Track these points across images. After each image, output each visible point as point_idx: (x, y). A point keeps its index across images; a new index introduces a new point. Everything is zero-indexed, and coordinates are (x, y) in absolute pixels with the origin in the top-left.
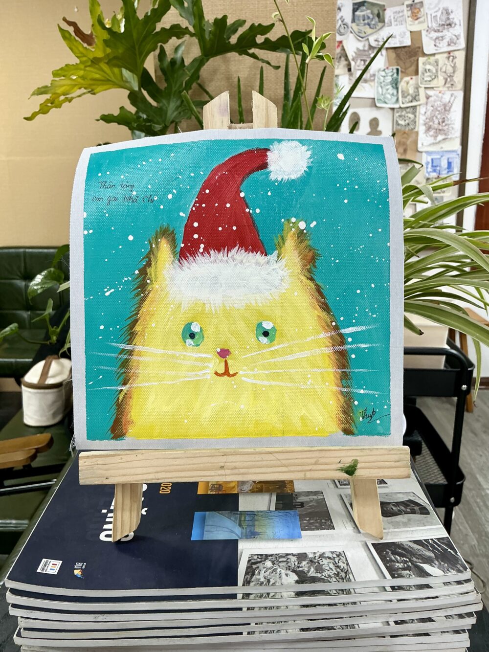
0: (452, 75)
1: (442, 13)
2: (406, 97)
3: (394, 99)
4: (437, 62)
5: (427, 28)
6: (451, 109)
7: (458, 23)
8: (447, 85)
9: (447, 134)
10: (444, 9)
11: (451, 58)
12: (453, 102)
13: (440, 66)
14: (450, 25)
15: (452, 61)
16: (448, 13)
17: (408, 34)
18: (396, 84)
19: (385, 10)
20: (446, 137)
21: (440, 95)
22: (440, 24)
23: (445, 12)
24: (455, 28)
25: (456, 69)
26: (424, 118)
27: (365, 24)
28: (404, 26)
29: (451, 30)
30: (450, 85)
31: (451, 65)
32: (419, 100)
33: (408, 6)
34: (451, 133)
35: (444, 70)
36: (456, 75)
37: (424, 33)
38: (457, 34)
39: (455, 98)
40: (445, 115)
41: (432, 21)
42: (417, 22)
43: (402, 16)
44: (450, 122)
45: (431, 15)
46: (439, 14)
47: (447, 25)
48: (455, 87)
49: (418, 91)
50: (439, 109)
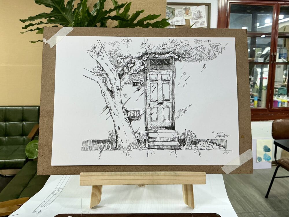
1: (197, 13)
5: (192, 18)
7: (204, 16)
10: (198, 11)
16: (200, 13)
17: (184, 20)
19: (175, 10)
22: (197, 17)
23: (198, 12)
24: (203, 18)
28: (183, 17)
29: (201, 19)
33: (184, 9)
37: (190, 20)
38: (203, 21)
41: (193, 15)
42: (187, 16)
43: (182, 13)
45: (193, 13)
47: (200, 17)
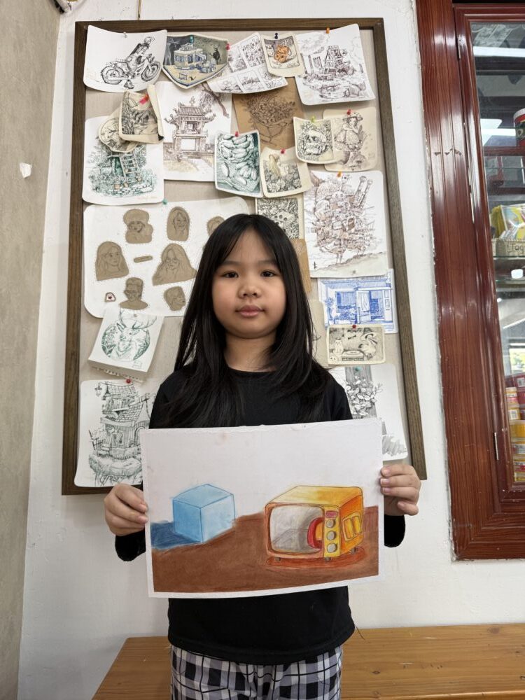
0: (357, 146)
1: (328, 54)
2: (274, 181)
3: (253, 185)
4: (327, 126)
5: (305, 75)
6: (363, 204)
7: (357, 68)
8: (349, 164)
9: (362, 248)
10: (330, 47)
11: (354, 120)
12: (365, 192)
13: (334, 133)
14: (343, 70)
15: (355, 125)
16: (338, 54)
18: (255, 161)
19: (228, 48)
20: (360, 253)
21: (339, 179)
22: (326, 70)
23: (332, 53)
24: (354, 75)
25: (364, 136)
26: (313, 219)
27: (192, 68)
29: (347, 78)
30: (354, 163)
31: (353, 131)
32: (301, 186)
33: (266, 41)
34: (369, 245)
35: (341, 138)
36: (364, 145)
37: (299, 82)
38: (358, 83)
39: (369, 184)
40: (354, 215)
41: (311, 65)
44: (364, 226)
46: (323, 55)
47: (339, 71)
48: (366, 165)
49: (297, 172)
50: (340, 203)
